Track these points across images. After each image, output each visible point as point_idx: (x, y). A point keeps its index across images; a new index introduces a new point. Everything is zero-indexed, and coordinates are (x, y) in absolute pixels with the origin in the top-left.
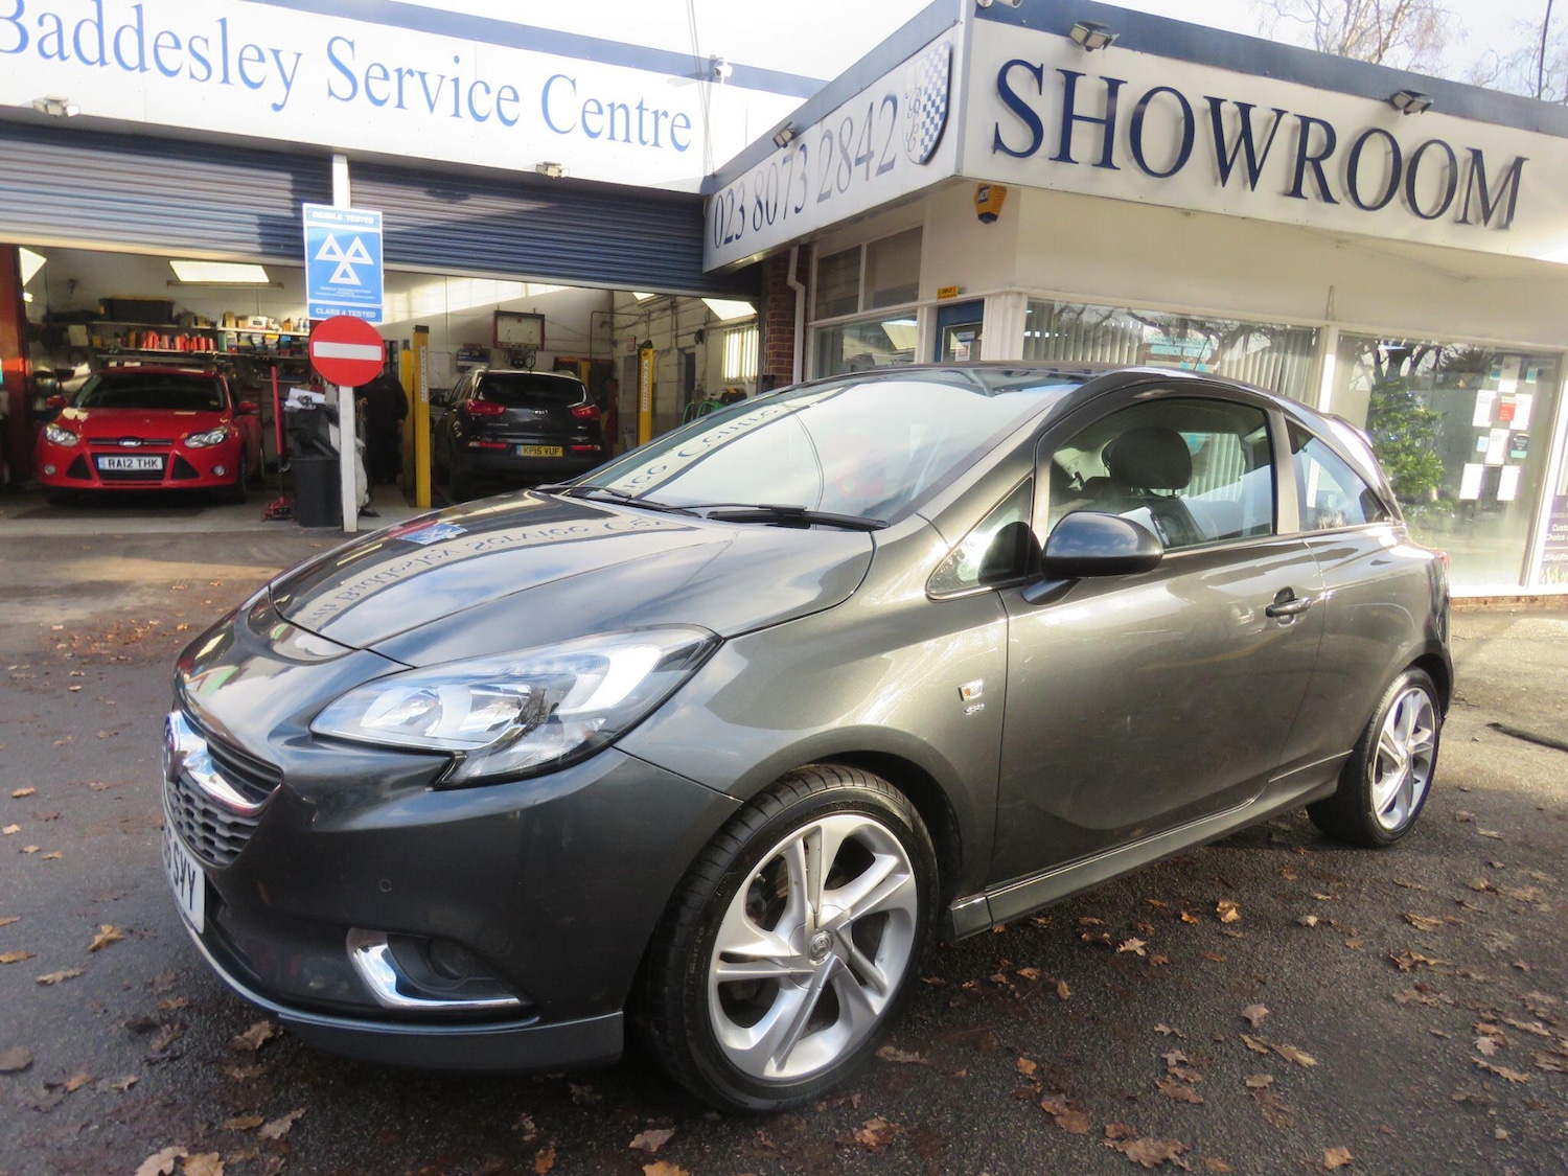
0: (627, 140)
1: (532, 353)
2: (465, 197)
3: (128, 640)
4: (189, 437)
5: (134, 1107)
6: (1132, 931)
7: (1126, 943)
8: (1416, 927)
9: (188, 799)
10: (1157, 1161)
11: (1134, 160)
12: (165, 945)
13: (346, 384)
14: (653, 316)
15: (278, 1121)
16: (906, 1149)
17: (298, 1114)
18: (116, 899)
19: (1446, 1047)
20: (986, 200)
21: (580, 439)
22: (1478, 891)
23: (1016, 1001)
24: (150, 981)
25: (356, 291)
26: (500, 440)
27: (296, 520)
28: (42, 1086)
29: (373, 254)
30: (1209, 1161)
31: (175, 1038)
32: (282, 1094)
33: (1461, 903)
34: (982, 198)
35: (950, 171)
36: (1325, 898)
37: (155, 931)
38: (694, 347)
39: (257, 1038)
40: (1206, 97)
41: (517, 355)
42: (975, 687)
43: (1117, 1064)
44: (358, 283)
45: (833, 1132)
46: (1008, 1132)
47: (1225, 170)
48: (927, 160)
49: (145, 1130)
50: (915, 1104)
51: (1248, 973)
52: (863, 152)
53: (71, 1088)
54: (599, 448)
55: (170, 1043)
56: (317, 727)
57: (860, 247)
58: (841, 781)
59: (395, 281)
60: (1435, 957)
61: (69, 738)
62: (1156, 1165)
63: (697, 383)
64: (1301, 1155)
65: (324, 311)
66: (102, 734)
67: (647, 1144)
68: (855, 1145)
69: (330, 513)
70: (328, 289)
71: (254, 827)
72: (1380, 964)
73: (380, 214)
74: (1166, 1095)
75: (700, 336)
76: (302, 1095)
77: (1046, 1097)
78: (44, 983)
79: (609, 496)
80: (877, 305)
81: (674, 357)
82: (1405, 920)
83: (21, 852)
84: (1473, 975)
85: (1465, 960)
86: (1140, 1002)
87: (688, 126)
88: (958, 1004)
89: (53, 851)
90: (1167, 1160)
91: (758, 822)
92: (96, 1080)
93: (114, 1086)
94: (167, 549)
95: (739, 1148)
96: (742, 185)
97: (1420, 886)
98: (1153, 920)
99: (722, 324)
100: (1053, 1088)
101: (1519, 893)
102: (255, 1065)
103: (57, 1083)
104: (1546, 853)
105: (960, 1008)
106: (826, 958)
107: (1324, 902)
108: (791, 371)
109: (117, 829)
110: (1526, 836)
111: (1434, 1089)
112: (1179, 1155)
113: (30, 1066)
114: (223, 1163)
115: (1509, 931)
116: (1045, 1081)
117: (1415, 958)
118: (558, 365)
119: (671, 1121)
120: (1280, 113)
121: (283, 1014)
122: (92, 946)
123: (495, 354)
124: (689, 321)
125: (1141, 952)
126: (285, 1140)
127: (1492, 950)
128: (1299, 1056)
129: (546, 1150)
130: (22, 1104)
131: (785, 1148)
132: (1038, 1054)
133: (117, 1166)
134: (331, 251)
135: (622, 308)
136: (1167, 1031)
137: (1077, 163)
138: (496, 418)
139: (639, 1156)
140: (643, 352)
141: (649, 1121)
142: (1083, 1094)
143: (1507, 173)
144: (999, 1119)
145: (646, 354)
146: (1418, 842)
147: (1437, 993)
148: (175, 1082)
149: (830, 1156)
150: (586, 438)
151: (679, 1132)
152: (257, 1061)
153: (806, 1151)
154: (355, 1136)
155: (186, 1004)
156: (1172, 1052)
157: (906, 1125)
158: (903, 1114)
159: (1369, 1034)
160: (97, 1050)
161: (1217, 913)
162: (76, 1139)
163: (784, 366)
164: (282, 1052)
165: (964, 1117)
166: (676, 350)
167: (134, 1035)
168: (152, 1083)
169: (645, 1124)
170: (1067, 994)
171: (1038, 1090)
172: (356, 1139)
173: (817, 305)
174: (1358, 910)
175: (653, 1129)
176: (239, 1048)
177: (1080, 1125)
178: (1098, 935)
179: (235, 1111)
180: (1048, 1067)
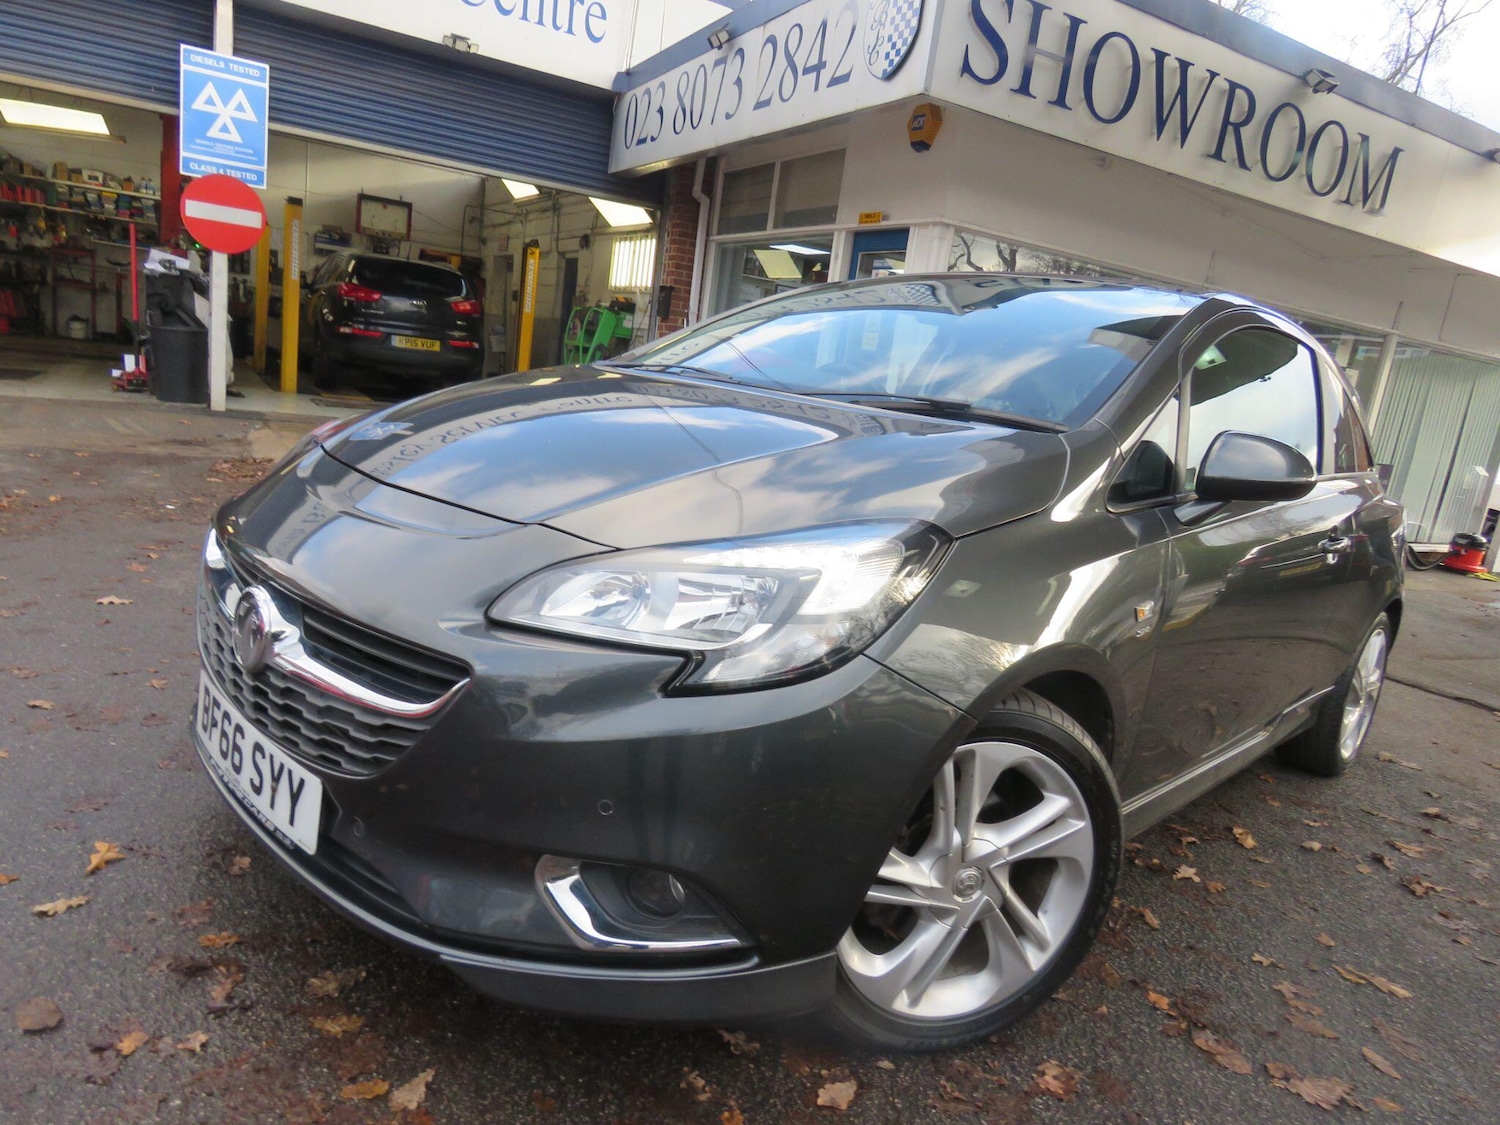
0: (540, 22)
1: (397, 243)
5: (219, 1074)
6: (1177, 857)
7: (1179, 870)
8: (1405, 854)
9: (285, 693)
10: (1334, 1102)
11: (1084, 102)
12: (179, 868)
13: (220, 250)
14: (531, 217)
15: (407, 1085)
16: (1096, 1097)
17: (428, 1075)
18: (97, 810)
20: (920, 128)
21: (457, 334)
22: (1433, 819)
24: (178, 911)
25: (236, 148)
26: (372, 328)
27: (152, 393)
28: (87, 1050)
29: (257, 111)
30: (1377, 1099)
31: (236, 983)
32: (396, 1050)
33: (1427, 831)
34: (916, 125)
35: (916, 88)
36: (1317, 824)
37: (161, 848)
38: (577, 251)
40: (1152, 49)
41: (380, 242)
43: (1239, 998)
44: (239, 140)
45: (1013, 1080)
46: (1179, 1074)
47: (1161, 123)
48: (889, 76)
49: (243, 1104)
50: (1077, 1045)
51: (1297, 900)
52: (814, 61)
53: (126, 1051)
54: (476, 345)
55: (233, 988)
57: (774, 164)
60: (1439, 885)
62: (1335, 1106)
63: (578, 289)
65: (199, 167)
66: (5, 613)
67: (833, 1100)
68: (1044, 1094)
69: (196, 388)
70: (205, 142)
72: (1399, 891)
73: (267, 67)
74: (1302, 1031)
75: (586, 241)
76: (421, 1052)
77: (1195, 1034)
78: (43, 914)
80: (785, 225)
81: (554, 258)
82: (1393, 846)
84: (1478, 902)
85: (1462, 886)
86: (1223, 931)
87: (604, 17)
90: (1342, 1101)
92: (157, 1037)
93: (180, 1046)
95: (930, 1101)
96: (662, 85)
97: (1385, 815)
98: (1185, 845)
99: (611, 230)
100: (1200, 1025)
101: (1463, 822)
102: (349, 1017)
103: (104, 1044)
104: (1463, 785)
107: (1316, 828)
108: (689, 284)
109: (67, 726)
110: (1439, 768)
112: (1348, 1094)
113: (60, 1024)
115: (1480, 858)
116: (1184, 1015)
117: (1423, 884)
118: (423, 255)
119: (847, 1071)
120: (1213, 75)
122: (90, 868)
123: (355, 238)
124: (575, 224)
125: (1197, 879)
126: (425, 1112)
127: (1478, 877)
128: (1393, 987)
129: (731, 1110)
130: (68, 1074)
131: (978, 1099)
132: (1161, 986)
134: (210, 101)
135: (496, 204)
136: (1266, 962)
137: (1034, 97)
138: (369, 304)
139: (831, 1116)
140: (529, 251)
141: (824, 1072)
142: (1226, 1030)
143: (1386, 162)
144: (1164, 1059)
145: (533, 253)
146: (1359, 772)
147: (1461, 919)
148: (257, 1039)
149: (1025, 1108)
150: (464, 334)
151: (861, 1085)
152: (349, 1011)
153: (999, 1103)
154: (507, 1102)
155: (233, 940)
156: (1281, 983)
157: (1081, 1069)
158: (1071, 1056)
159: (1432, 962)
160: (143, 1000)
161: (1237, 839)
162: (157, 1119)
163: (683, 279)
164: (376, 999)
165: (1129, 1058)
166: (559, 253)
167: (183, 979)
168: (228, 1041)
169: (821, 1076)
170: (1155, 922)
171: (1184, 1026)
172: (509, 1106)
173: (720, 220)
174: (1349, 837)
175: (833, 1083)
176: (321, 995)
177: (1242, 1066)
178: (1148, 861)
179: (349, 1075)
180: (1179, 1001)
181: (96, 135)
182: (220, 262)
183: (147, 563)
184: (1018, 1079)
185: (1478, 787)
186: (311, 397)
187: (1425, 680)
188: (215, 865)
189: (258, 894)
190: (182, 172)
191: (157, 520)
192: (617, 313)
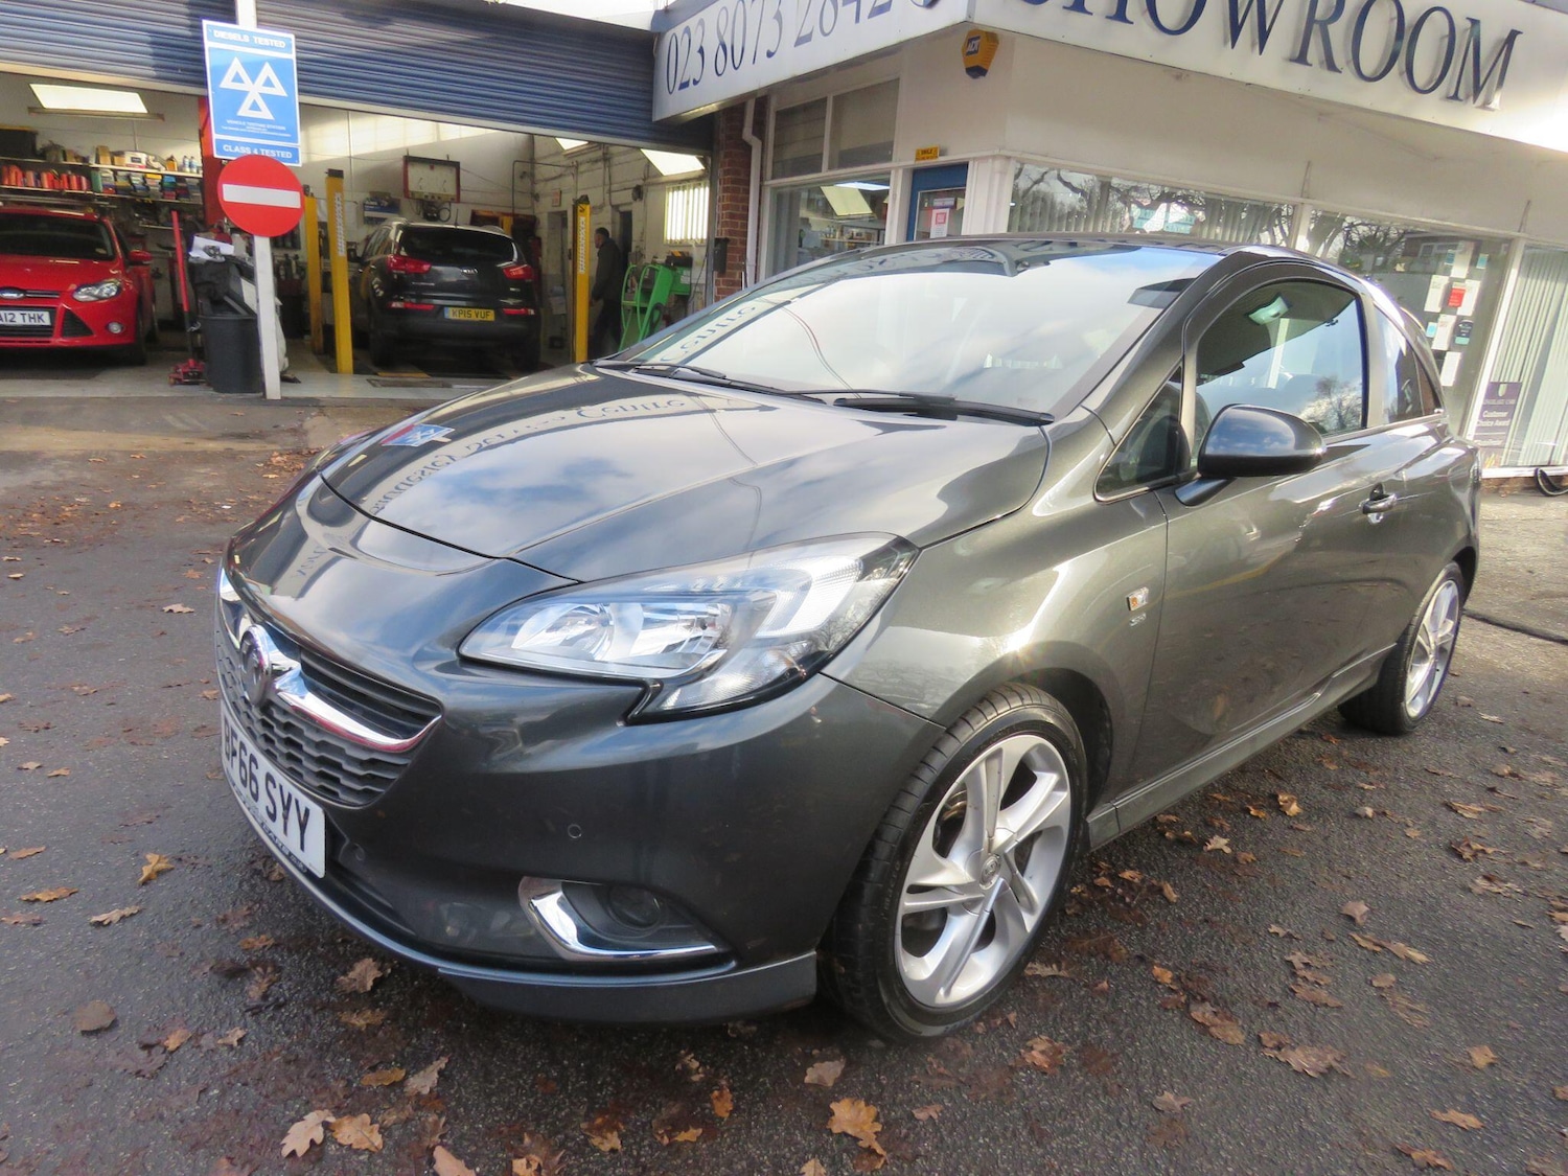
1: (447, 205)
2: (387, 21)
3: (57, 520)
4: (78, 290)
5: (253, 1066)
6: (1211, 829)
7: (1211, 841)
8: (1462, 815)
9: (287, 727)
10: (1322, 1070)
11: (1148, 14)
12: (223, 876)
13: (262, 234)
14: (582, 168)
15: (422, 1073)
16: (1080, 1069)
17: (442, 1063)
18: (149, 822)
19: (1534, 939)
20: (976, 52)
21: (511, 302)
22: (1502, 776)
23: (1128, 905)
24: (221, 917)
25: (269, 126)
26: (426, 301)
27: (209, 385)
28: (137, 1046)
29: (286, 85)
30: (1368, 1066)
31: (272, 983)
32: (414, 1041)
33: (1493, 790)
34: (971, 49)
35: (961, 16)
36: (1370, 787)
37: (207, 858)
38: (631, 203)
39: (364, 978)
41: (430, 207)
42: (1140, 597)
43: (1247, 969)
44: (270, 117)
45: (1001, 1055)
46: (1169, 1046)
47: (1235, 29)
48: (931, 2)
49: (274, 1093)
50: (1070, 1019)
51: (1331, 868)
53: (172, 1047)
54: (532, 312)
55: (268, 987)
56: (466, 651)
57: (825, 100)
58: (1022, 699)
59: (310, 113)
60: (1490, 846)
61: (30, 634)
62: (1321, 1073)
63: (634, 245)
64: (1448, 1056)
65: (233, 148)
66: (66, 629)
67: (820, 1078)
68: (1028, 1068)
69: (248, 376)
70: (236, 122)
71: (405, 765)
72: (1445, 855)
73: (292, 37)
74: (1304, 1000)
75: (639, 193)
76: (436, 1042)
77: (1192, 1007)
78: (99, 924)
79: (697, 375)
80: (842, 165)
81: (607, 212)
82: (1450, 808)
83: (20, 769)
84: (1530, 863)
85: (1516, 847)
86: (1244, 903)
88: (1073, 910)
89: (58, 768)
90: (1330, 1068)
91: (951, 748)
92: (198, 1035)
93: (220, 1041)
94: (70, 415)
95: (915, 1077)
96: (701, 22)
97: (1450, 774)
98: (1223, 815)
99: (663, 179)
100: (1199, 998)
101: (1535, 778)
102: (373, 1011)
103: (154, 1042)
104: (1546, 737)
105: (1077, 915)
106: (993, 881)
107: (1371, 791)
108: (745, 234)
109: (123, 740)
110: (1523, 720)
111: (1540, 981)
112: (1339, 1062)
113: (114, 1024)
114: (377, 1126)
115: (1543, 817)
116: (1185, 989)
117: (1474, 847)
118: (476, 219)
119: (837, 1051)
121: (443, 968)
122: (141, 879)
123: (405, 204)
124: (626, 175)
125: (1228, 850)
126: (436, 1096)
127: (1537, 837)
128: (1410, 953)
129: (721, 1089)
130: (121, 1070)
131: (962, 1075)
132: (1168, 960)
133: (257, 1137)
134: (237, 79)
135: (545, 157)
136: (1282, 933)
137: (1091, 14)
138: (419, 276)
139: (817, 1093)
140: (579, 208)
141: (815, 1052)
142: (1226, 1002)
143: (1500, 47)
144: (1156, 1032)
145: (583, 210)
146: (1432, 729)
147: (1505, 882)
148: (288, 1033)
149: (1008, 1081)
150: (518, 301)
151: (849, 1063)
152: (374, 1006)
153: (982, 1077)
154: (511, 1086)
155: (272, 942)
156: (1294, 954)
157: (1070, 1044)
158: (1062, 1031)
159: (1462, 927)
160: (187, 1001)
161: (1281, 806)
162: (197, 1107)
163: (738, 229)
164: (398, 994)
165: (1122, 1031)
166: (612, 206)
167: (224, 981)
168: (263, 1036)
169: (812, 1056)
170: (1174, 897)
171: (1183, 999)
172: (514, 1089)
173: (774, 163)
174: (1404, 800)
175: (823, 1061)
176: (348, 991)
177: (1235, 1035)
178: (1180, 833)
179: (370, 1065)
180: (1183, 974)
181: (134, 115)
182: (262, 245)
183: (202, 569)
184: (1005, 1054)
185: (1563, 739)
186: (369, 377)
187: (1532, 623)
188: (257, 872)
189: (295, 898)
190: (216, 156)
191: (212, 523)
192: (674, 269)
